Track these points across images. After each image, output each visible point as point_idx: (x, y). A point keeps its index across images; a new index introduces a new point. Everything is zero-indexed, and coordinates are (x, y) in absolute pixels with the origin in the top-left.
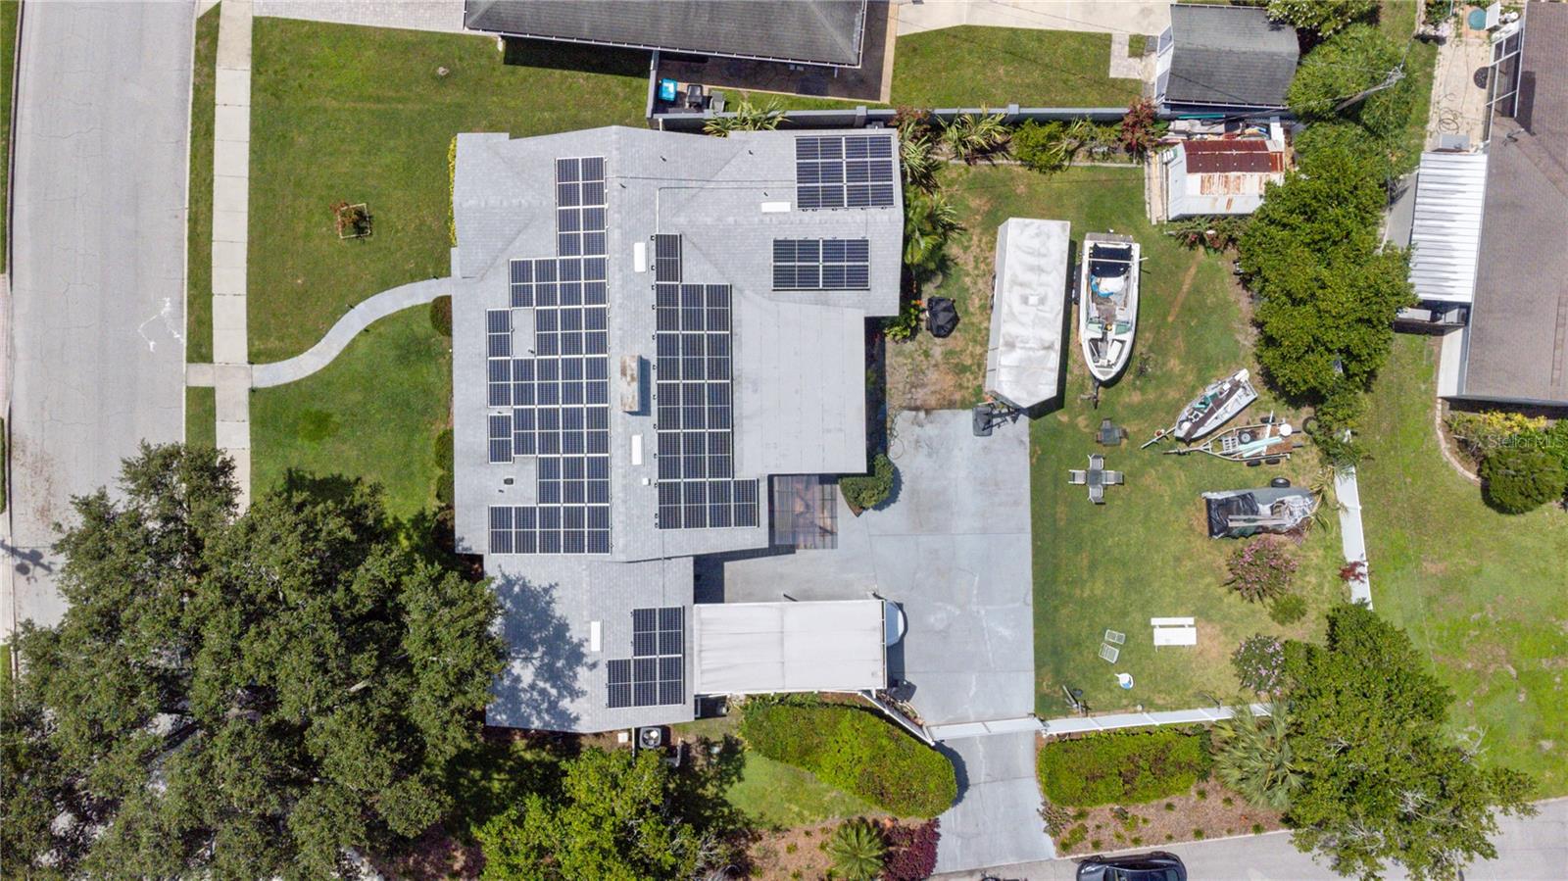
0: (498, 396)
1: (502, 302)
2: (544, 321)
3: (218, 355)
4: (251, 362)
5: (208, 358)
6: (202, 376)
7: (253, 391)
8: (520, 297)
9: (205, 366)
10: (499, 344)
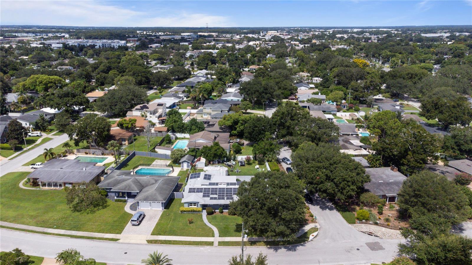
0: (223, 199)
1: (209, 198)
2: (212, 194)
3: (212, 241)
4: (214, 237)
5: (213, 242)
6: (216, 244)
7: (220, 236)
8: (208, 196)
9: (214, 243)
10: (215, 198)
